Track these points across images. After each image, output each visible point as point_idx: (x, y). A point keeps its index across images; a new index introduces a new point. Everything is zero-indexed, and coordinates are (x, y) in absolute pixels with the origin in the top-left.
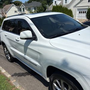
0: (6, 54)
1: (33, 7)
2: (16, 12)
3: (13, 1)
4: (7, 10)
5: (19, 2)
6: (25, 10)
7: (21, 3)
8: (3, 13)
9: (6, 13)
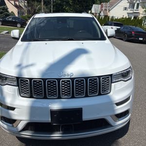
2: (125, 9)
6: (140, 7)
8: (106, 10)
9: (109, 10)
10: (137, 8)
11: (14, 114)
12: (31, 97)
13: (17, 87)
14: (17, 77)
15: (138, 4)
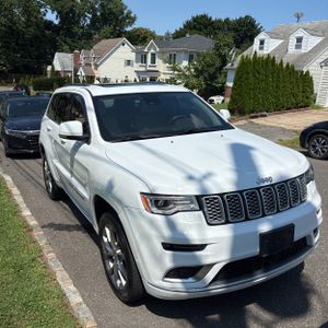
0: (46, 179)
1: (186, 52)
2: (129, 63)
3: (129, 29)
4: (102, 56)
5: (147, 31)
6: (157, 60)
7: (153, 36)
8: (88, 65)
9: (97, 66)
10: (153, 61)
11: (206, 256)
12: (227, 222)
13: (201, 212)
14: (196, 196)
15: (153, 55)
